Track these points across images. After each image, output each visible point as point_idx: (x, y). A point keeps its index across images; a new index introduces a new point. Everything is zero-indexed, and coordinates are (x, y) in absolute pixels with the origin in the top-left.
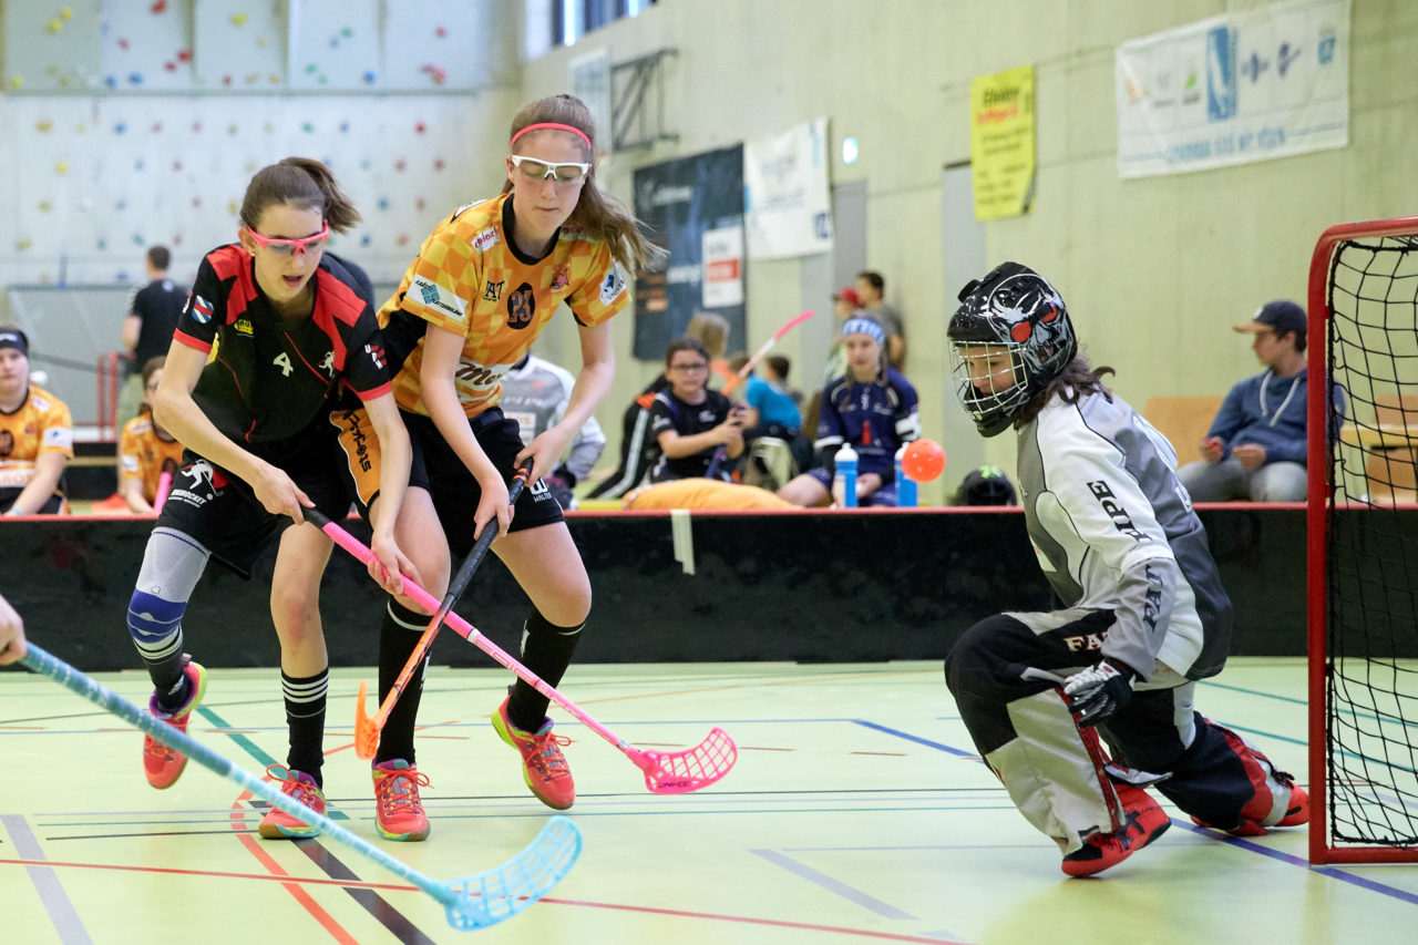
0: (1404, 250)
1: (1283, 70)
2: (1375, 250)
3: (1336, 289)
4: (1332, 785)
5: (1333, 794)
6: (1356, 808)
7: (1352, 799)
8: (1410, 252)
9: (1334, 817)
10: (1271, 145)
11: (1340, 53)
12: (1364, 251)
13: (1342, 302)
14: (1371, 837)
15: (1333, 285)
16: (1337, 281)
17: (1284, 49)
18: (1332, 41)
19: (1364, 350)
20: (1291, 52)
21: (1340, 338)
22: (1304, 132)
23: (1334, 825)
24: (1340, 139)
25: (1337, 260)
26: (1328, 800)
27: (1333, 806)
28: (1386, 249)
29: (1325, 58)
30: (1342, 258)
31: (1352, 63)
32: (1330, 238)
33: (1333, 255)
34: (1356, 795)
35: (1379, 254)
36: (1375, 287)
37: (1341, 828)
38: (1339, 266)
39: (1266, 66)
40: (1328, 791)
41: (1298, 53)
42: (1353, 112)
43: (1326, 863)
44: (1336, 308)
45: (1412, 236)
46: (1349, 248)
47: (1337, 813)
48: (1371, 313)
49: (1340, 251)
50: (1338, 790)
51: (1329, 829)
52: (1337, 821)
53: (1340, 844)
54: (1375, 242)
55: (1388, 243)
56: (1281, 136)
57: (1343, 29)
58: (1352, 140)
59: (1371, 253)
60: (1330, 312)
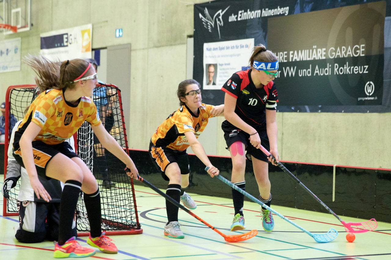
0: (25, 91)
1: (7, 54)
2: (19, 91)
3: (11, 99)
4: (8, 201)
5: (8, 203)
6: (13, 205)
7: (12, 203)
8: (26, 92)
9: (8, 207)
10: (5, 69)
11: (19, 52)
12: (17, 91)
13: (12, 101)
14: (16, 211)
15: (10, 98)
16: (11, 97)
17: (7, 50)
18: (17, 49)
19: (17, 111)
20: (9, 50)
21: (12, 109)
22: (11, 67)
23: (8, 209)
24: (18, 69)
25: (11, 93)
26: (7, 204)
27: (8, 205)
28: (21, 91)
29: (16, 52)
30: (13, 92)
31: (21, 53)
32: (10, 88)
33: (11, 92)
34: (13, 202)
35: (20, 92)
36: (19, 99)
37: (10, 210)
38: (12, 94)
39: (4, 53)
40: (7, 202)
41: (10, 51)
42: (21, 64)
43: (6, 216)
44: (11, 102)
45: (26, 88)
46: (14, 90)
47: (9, 207)
48: (18, 104)
49: (12, 91)
50: (9, 201)
51: (7, 210)
52: (9, 208)
53: (9, 212)
54: (19, 89)
55: (22, 90)
56: (7, 67)
57: (19, 46)
58: (21, 69)
59: (18, 91)
60: (10, 103)
